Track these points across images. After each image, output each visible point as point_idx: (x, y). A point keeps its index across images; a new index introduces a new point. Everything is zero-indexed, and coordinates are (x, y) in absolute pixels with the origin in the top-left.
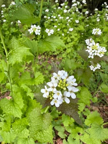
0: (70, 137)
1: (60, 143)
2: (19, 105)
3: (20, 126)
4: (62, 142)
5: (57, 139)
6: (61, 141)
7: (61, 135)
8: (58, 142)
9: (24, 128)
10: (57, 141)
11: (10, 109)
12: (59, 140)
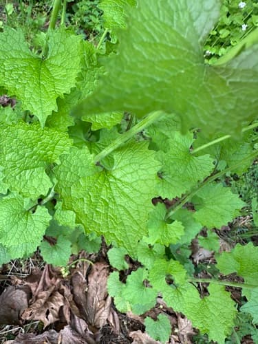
0: (137, 275)
1: (102, 274)
2: (59, 81)
3: (29, 150)
4: (108, 275)
5: (98, 264)
6: (104, 271)
7: (116, 258)
8: (97, 270)
9: (37, 167)
10: (94, 266)
11: (20, 75)
12: (101, 266)
